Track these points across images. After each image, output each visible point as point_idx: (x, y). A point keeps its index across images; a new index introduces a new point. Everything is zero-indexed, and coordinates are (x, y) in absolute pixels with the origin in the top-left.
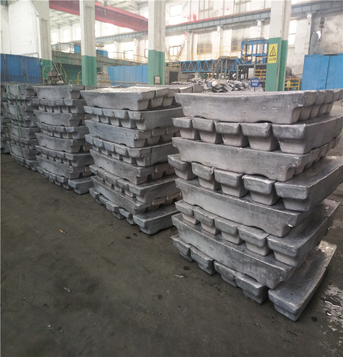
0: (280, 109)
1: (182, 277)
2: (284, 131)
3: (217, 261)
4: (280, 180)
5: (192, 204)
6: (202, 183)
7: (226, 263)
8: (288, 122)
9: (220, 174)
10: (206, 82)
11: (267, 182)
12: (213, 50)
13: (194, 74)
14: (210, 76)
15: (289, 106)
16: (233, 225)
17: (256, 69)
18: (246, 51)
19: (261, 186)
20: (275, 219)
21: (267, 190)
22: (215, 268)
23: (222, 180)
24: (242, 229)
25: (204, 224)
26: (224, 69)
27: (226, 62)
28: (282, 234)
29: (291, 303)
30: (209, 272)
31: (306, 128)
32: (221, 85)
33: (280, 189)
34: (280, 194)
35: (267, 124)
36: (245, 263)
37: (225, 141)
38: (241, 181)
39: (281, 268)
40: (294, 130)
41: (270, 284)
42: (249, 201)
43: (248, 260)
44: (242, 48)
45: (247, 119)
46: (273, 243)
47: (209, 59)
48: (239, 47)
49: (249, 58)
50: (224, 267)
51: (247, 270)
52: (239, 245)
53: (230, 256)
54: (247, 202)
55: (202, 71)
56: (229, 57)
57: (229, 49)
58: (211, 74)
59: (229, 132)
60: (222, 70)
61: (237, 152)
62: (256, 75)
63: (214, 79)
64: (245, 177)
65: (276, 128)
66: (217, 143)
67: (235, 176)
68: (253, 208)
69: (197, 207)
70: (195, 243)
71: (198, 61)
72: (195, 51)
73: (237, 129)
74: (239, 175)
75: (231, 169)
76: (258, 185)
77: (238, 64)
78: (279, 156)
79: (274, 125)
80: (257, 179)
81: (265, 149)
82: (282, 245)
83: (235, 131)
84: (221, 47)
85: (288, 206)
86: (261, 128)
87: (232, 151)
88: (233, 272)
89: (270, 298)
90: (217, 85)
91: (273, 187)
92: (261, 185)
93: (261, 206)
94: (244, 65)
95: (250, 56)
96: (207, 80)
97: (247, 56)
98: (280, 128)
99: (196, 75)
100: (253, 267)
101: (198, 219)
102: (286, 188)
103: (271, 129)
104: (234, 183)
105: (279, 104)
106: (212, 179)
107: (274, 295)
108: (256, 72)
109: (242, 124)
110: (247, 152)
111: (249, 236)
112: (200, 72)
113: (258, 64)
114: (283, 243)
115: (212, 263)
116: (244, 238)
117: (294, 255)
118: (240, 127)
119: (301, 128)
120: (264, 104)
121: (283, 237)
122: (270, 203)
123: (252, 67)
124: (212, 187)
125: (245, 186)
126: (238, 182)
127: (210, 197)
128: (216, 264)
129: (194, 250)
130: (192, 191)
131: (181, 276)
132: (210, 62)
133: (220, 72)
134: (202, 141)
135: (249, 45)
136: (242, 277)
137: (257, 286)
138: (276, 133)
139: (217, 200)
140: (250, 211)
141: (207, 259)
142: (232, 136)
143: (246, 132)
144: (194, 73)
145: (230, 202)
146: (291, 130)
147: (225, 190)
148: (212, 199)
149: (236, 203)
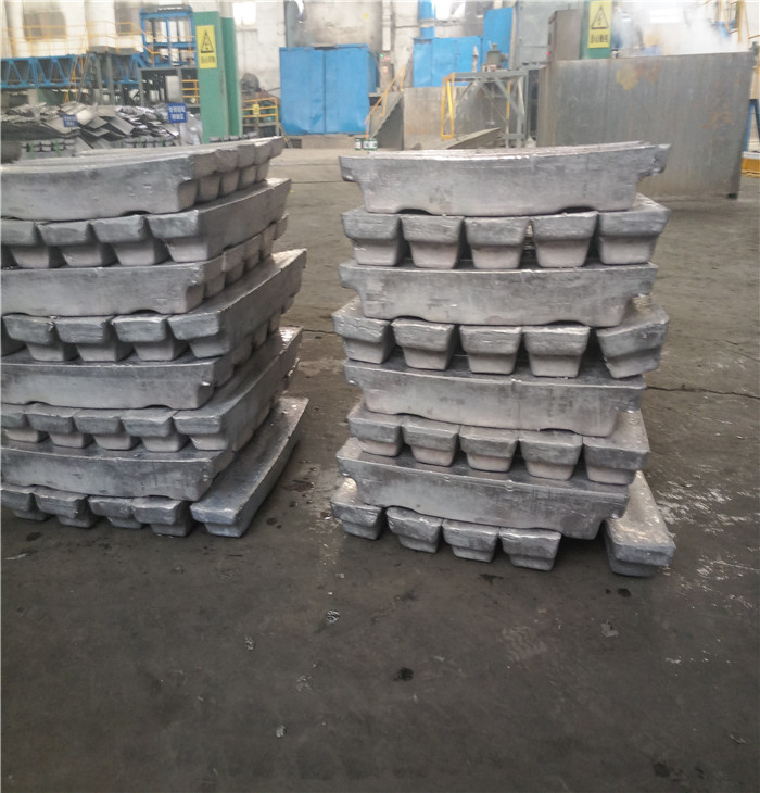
0: (157, 188)
1: (24, 555)
2: (167, 225)
3: (95, 496)
4: (178, 311)
5: (23, 402)
6: (36, 354)
7: (111, 492)
8: (175, 209)
9: (68, 325)
10: (61, 114)
11: (156, 320)
12: (70, 30)
13: (24, 93)
14: (72, 97)
15: (169, 181)
16: (110, 416)
17: (185, 78)
18: (154, 35)
19: (148, 330)
20: (180, 380)
21: (158, 335)
22: (93, 509)
23: (73, 338)
24: (129, 417)
25: (56, 434)
26: (104, 77)
27: (109, 60)
28: (198, 402)
29: (226, 510)
30: (84, 524)
31: (201, 217)
32: (104, 118)
33: (177, 326)
34: (180, 335)
35: (137, 216)
36: (144, 477)
37: (68, 259)
38: (110, 329)
39: (203, 460)
40: (182, 221)
41: (191, 494)
42: (134, 363)
43: (148, 469)
44: (143, 27)
45: (103, 211)
46: (183, 423)
47: (62, 53)
48: (135, 23)
49: (164, 52)
50: (108, 500)
51: (152, 487)
52: (130, 449)
53: (118, 476)
54: (131, 366)
55: (48, 83)
56: (113, 49)
57: (111, 28)
58: (74, 91)
59: (70, 240)
60: (100, 82)
61: (95, 276)
62: (186, 93)
63: (82, 106)
64: (118, 320)
65: (154, 222)
66: (53, 265)
67: (98, 322)
68: (141, 373)
69: (34, 405)
70: (41, 480)
71: (33, 58)
72: (19, 33)
73: (86, 235)
74: (104, 320)
75: (89, 312)
76: (141, 330)
77: (139, 66)
78: (168, 271)
79: (150, 218)
80: (139, 319)
81: (146, 262)
82: (198, 420)
83: (82, 238)
84: (89, 24)
85: (199, 352)
86: (127, 226)
87: (84, 276)
88: (127, 501)
89: (196, 517)
90: (92, 121)
91: (167, 327)
92: (147, 328)
93: (155, 365)
94: (154, 68)
95: (164, 46)
96: (64, 109)
97: (158, 46)
98: (160, 221)
99: (32, 95)
100: (160, 477)
101: (39, 429)
102: (187, 323)
103: (146, 224)
104: (98, 336)
105: (153, 179)
106: (55, 340)
107: (200, 510)
108: (185, 85)
109: (93, 223)
110: (111, 274)
111: (141, 425)
112: (41, 88)
113: (186, 67)
114: (199, 416)
115: (84, 505)
116: (135, 431)
117: (217, 430)
118: (91, 229)
119: (193, 216)
120: (128, 181)
121: (199, 408)
122: (170, 355)
123: (173, 73)
124: (59, 356)
125: (121, 336)
126: (105, 334)
127: (58, 377)
128: (93, 501)
129: (42, 495)
130: (17, 375)
131: (20, 556)
132: (66, 61)
133: (96, 87)
134: (21, 268)
135: (160, 20)
136: (144, 503)
137: (170, 507)
138: (155, 230)
139: (73, 380)
140: (139, 381)
141: (72, 499)
142: (78, 248)
143: (103, 236)
144: (24, 89)
145: (100, 375)
146: (178, 223)
147: (86, 355)
148: (62, 380)
149: (112, 374)
